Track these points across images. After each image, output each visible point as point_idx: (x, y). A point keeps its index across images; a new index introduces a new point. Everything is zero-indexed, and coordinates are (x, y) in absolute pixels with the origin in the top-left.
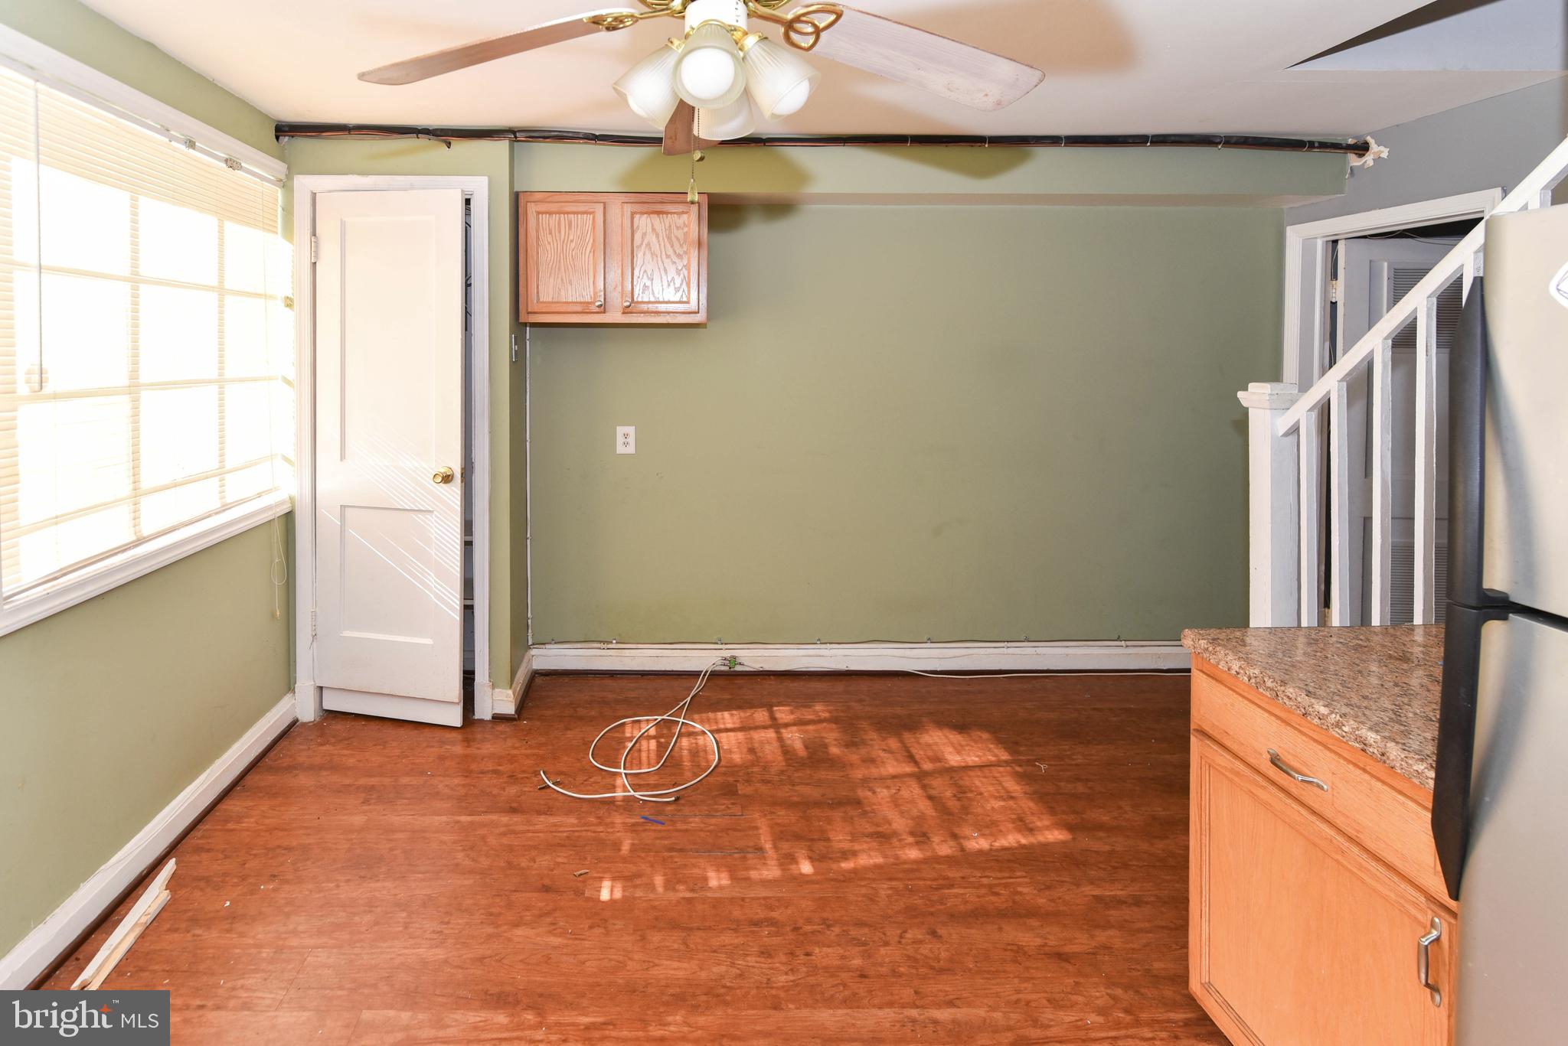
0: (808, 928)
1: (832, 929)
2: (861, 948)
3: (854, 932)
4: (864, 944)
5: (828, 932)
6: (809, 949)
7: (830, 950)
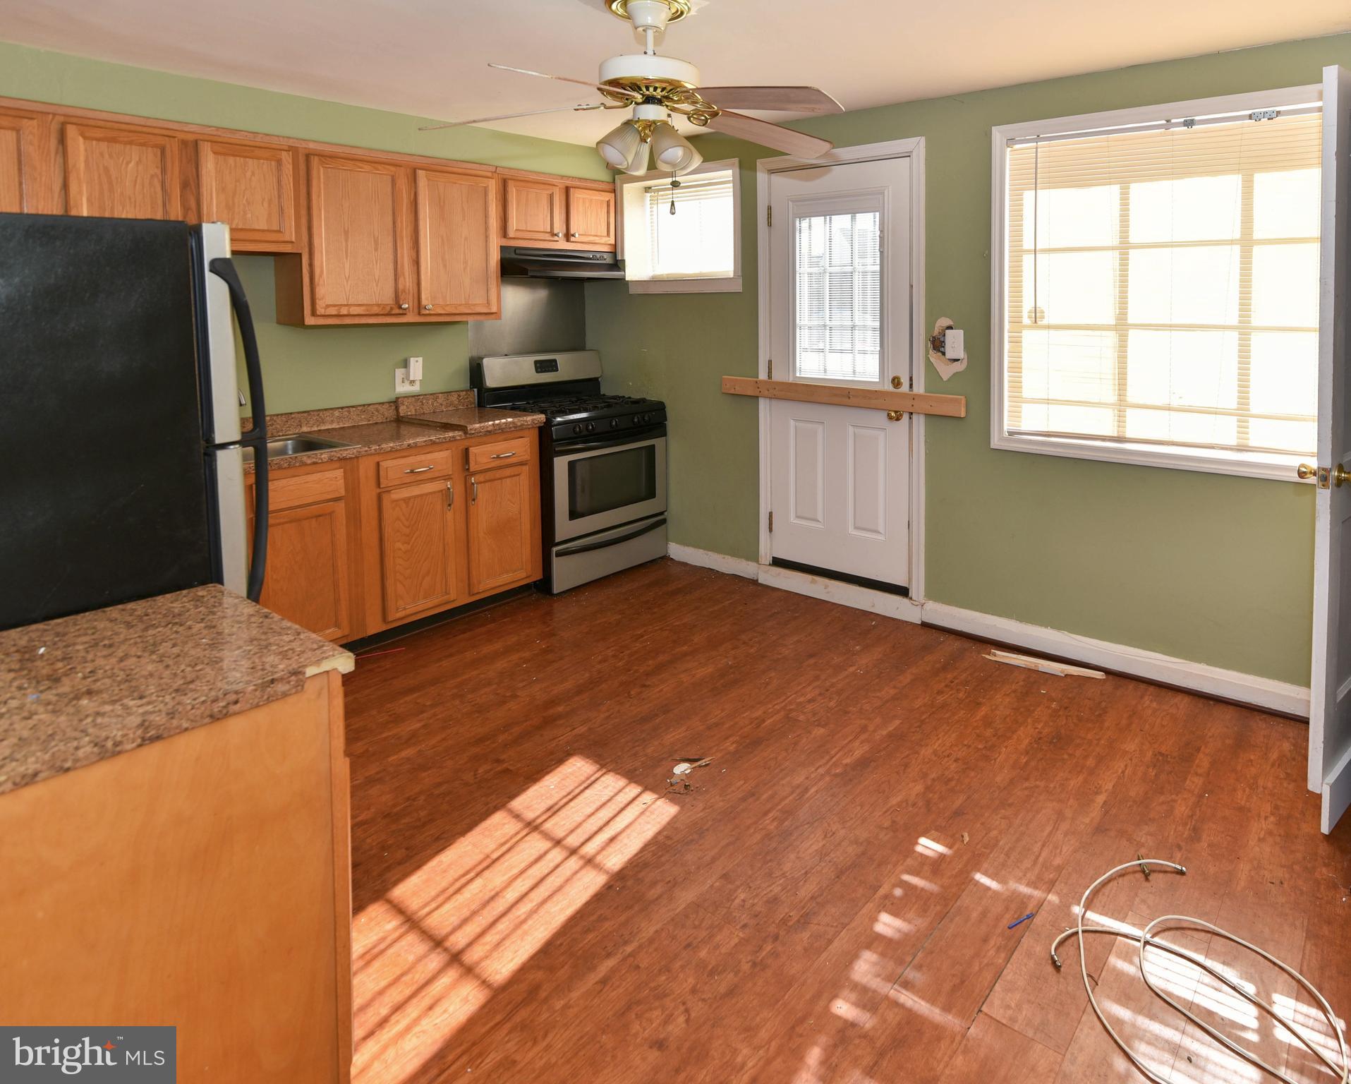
0: (768, 947)
1: (750, 964)
2: (710, 967)
3: (730, 977)
4: (712, 973)
5: (749, 958)
6: (747, 931)
7: (733, 943)
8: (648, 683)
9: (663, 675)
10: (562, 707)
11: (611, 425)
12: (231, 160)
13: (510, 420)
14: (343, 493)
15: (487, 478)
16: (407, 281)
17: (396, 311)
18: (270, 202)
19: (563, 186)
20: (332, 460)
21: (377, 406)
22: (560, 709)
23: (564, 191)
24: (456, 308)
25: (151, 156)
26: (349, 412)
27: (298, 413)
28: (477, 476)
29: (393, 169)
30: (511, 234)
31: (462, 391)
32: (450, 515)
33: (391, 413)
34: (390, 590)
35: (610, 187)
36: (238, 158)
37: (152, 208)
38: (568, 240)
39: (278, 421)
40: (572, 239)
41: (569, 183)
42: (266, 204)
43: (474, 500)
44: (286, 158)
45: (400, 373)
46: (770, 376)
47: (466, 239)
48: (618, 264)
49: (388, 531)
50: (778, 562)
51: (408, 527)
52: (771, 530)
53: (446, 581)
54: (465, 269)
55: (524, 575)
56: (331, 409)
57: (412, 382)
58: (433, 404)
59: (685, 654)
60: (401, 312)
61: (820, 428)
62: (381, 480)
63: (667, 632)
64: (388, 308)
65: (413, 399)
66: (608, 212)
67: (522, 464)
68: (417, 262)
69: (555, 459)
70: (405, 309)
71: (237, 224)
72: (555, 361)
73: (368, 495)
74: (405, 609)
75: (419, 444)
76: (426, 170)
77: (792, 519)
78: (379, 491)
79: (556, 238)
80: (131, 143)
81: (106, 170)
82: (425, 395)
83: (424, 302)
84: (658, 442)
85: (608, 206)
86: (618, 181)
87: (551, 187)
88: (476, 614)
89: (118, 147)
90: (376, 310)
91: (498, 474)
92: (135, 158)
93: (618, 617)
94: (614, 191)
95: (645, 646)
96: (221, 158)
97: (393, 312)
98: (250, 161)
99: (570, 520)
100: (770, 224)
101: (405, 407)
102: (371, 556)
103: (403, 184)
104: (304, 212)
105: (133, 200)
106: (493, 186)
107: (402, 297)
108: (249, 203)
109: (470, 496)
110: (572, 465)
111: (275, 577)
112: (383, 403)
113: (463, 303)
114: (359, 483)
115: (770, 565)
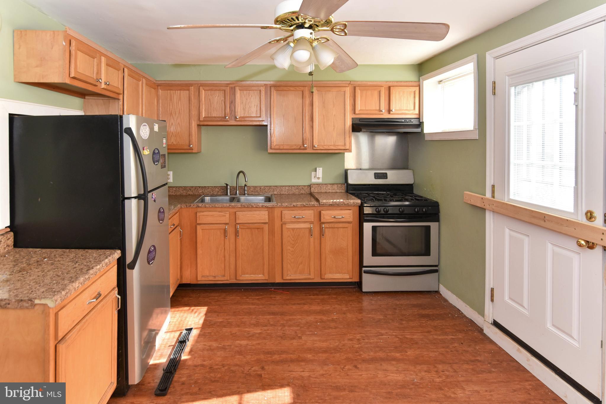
8: (359, 366)
9: (371, 366)
10: (311, 356)
11: (415, 211)
12: (245, 92)
13: (342, 200)
14: (267, 221)
15: (330, 226)
16: (308, 135)
17: (302, 148)
18: (257, 106)
19: (387, 86)
20: (263, 207)
21: (303, 187)
22: (309, 356)
23: (388, 89)
24: (329, 146)
25: (222, 93)
26: (292, 188)
27: (273, 186)
28: (325, 225)
29: (302, 88)
30: (357, 112)
31: (339, 184)
32: (312, 239)
33: (308, 191)
34: (285, 266)
35: (417, 84)
36: (247, 91)
37: (222, 111)
38: (389, 113)
39: (266, 189)
40: (391, 112)
41: (390, 84)
42: (256, 107)
43: (323, 235)
44: (263, 89)
45: (313, 173)
46: (493, 197)
47: (335, 115)
48: (420, 125)
49: (284, 240)
50: (496, 324)
51: (293, 241)
52: (492, 300)
53: (310, 269)
54: (334, 129)
55: (348, 277)
56: (285, 186)
57: (318, 178)
58: (325, 189)
59: (395, 359)
60: (304, 148)
61: (526, 239)
62: (282, 219)
63: (397, 339)
64: (299, 147)
65: (317, 185)
66: (414, 97)
67: (349, 222)
68: (312, 127)
69: (364, 223)
70: (305, 147)
71: (246, 115)
72: (386, 174)
73: (277, 224)
74: (290, 276)
75: (298, 206)
76: (316, 87)
77: (507, 298)
78: (282, 223)
79: (381, 113)
80: (216, 90)
81: (210, 100)
82: (323, 184)
83: (314, 144)
84: (433, 225)
85: (415, 94)
86: (421, 80)
87: (379, 87)
88: (324, 288)
89: (213, 92)
90: (294, 147)
91: (336, 225)
92: (217, 95)
93: (382, 317)
94: (419, 86)
95: (379, 342)
96: (242, 91)
97: (301, 148)
98: (251, 92)
99: (373, 255)
100: (494, 94)
101: (313, 189)
102: (278, 250)
103: (307, 94)
104: (269, 109)
105: (216, 109)
106: (348, 91)
107: (305, 142)
108: (250, 107)
109: (322, 233)
110: (374, 228)
111: (242, 248)
112: (305, 186)
113: (333, 144)
114: (274, 218)
115: (491, 324)
